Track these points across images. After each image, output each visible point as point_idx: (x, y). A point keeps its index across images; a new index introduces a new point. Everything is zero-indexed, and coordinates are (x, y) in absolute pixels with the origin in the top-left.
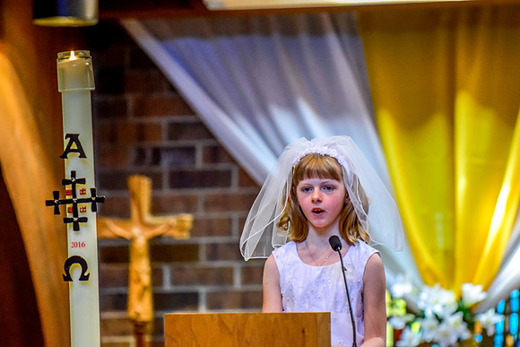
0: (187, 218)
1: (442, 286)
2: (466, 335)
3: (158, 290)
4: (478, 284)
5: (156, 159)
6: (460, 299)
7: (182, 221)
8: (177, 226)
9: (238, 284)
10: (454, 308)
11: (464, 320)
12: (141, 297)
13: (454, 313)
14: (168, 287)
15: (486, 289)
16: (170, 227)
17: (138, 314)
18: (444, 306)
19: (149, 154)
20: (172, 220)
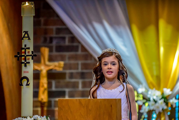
0: (62, 63)
1: (156, 89)
2: (165, 107)
3: (50, 90)
4: (169, 88)
5: (51, 41)
6: (163, 94)
7: (60, 64)
8: (58, 66)
9: (80, 88)
10: (161, 97)
11: (164, 102)
12: (43, 93)
13: (160, 99)
14: (54, 89)
15: (172, 90)
16: (56, 66)
17: (42, 99)
18: (157, 96)
19: (48, 39)
20: (56, 63)
